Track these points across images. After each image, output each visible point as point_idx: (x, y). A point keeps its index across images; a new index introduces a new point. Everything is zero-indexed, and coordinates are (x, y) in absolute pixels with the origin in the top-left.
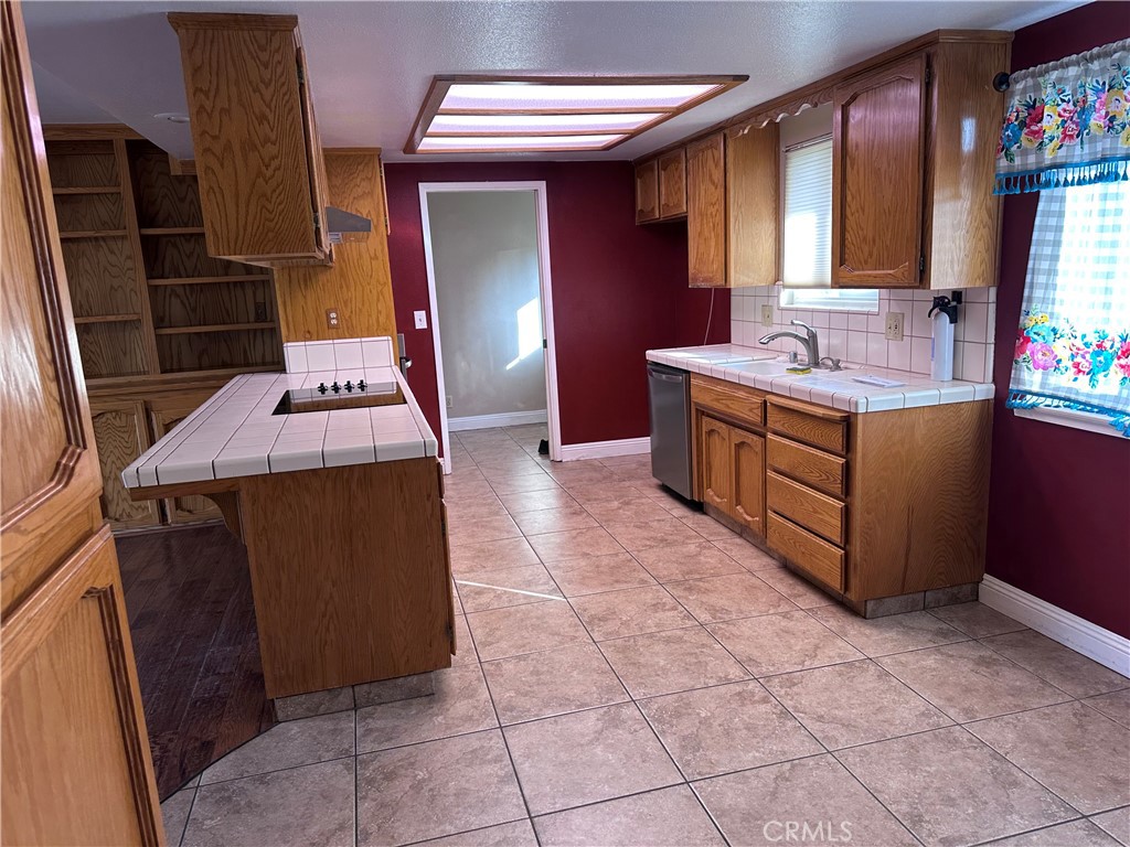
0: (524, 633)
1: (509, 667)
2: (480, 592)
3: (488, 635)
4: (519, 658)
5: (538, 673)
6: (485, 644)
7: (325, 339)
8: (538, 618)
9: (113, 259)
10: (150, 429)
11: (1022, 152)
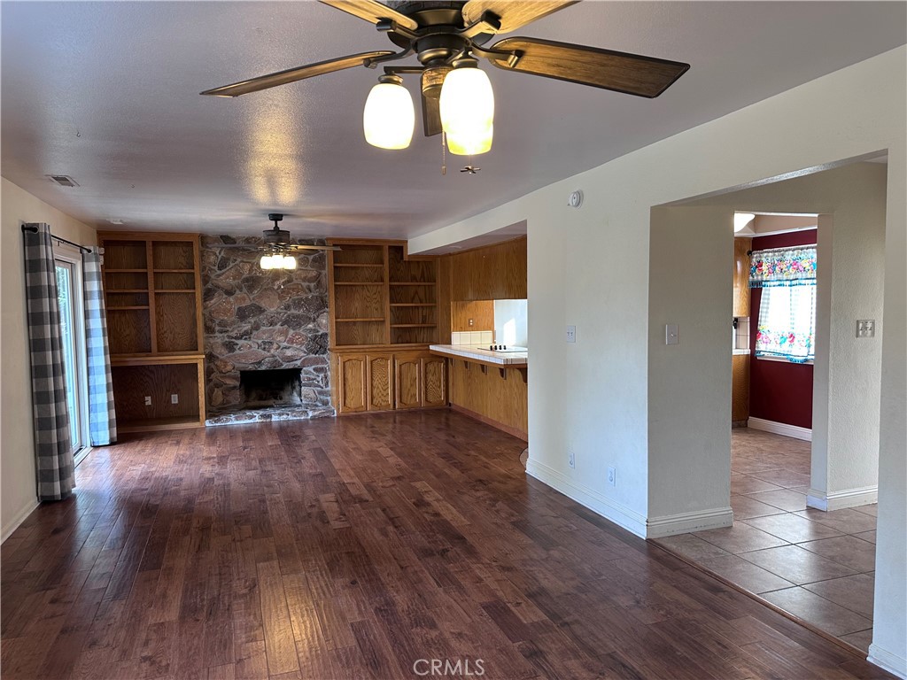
7: (467, 331)
9: (368, 294)
10: (394, 367)
11: (757, 276)
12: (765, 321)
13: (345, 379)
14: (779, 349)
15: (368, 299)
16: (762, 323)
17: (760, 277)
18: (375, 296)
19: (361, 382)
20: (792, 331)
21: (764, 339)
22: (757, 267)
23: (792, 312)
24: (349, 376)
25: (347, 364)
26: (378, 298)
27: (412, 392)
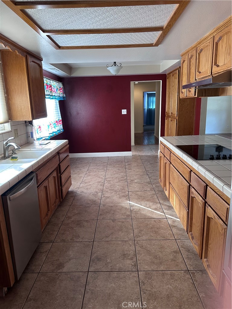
0: (144, 195)
1: (149, 189)
2: (156, 209)
3: (153, 196)
4: (146, 191)
5: (143, 188)
6: (154, 194)
8: (140, 199)
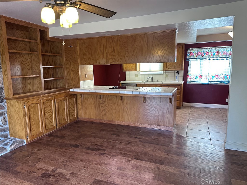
7: (85, 80)
9: (24, 60)
10: (55, 104)
11: (189, 57)
12: (190, 72)
13: (30, 118)
14: (195, 80)
15: (24, 63)
16: (189, 72)
17: (190, 57)
18: (27, 61)
19: (39, 117)
20: (201, 74)
21: (190, 77)
22: (190, 54)
23: (201, 68)
24: (32, 115)
25: (30, 107)
26: (30, 63)
27: (63, 117)
